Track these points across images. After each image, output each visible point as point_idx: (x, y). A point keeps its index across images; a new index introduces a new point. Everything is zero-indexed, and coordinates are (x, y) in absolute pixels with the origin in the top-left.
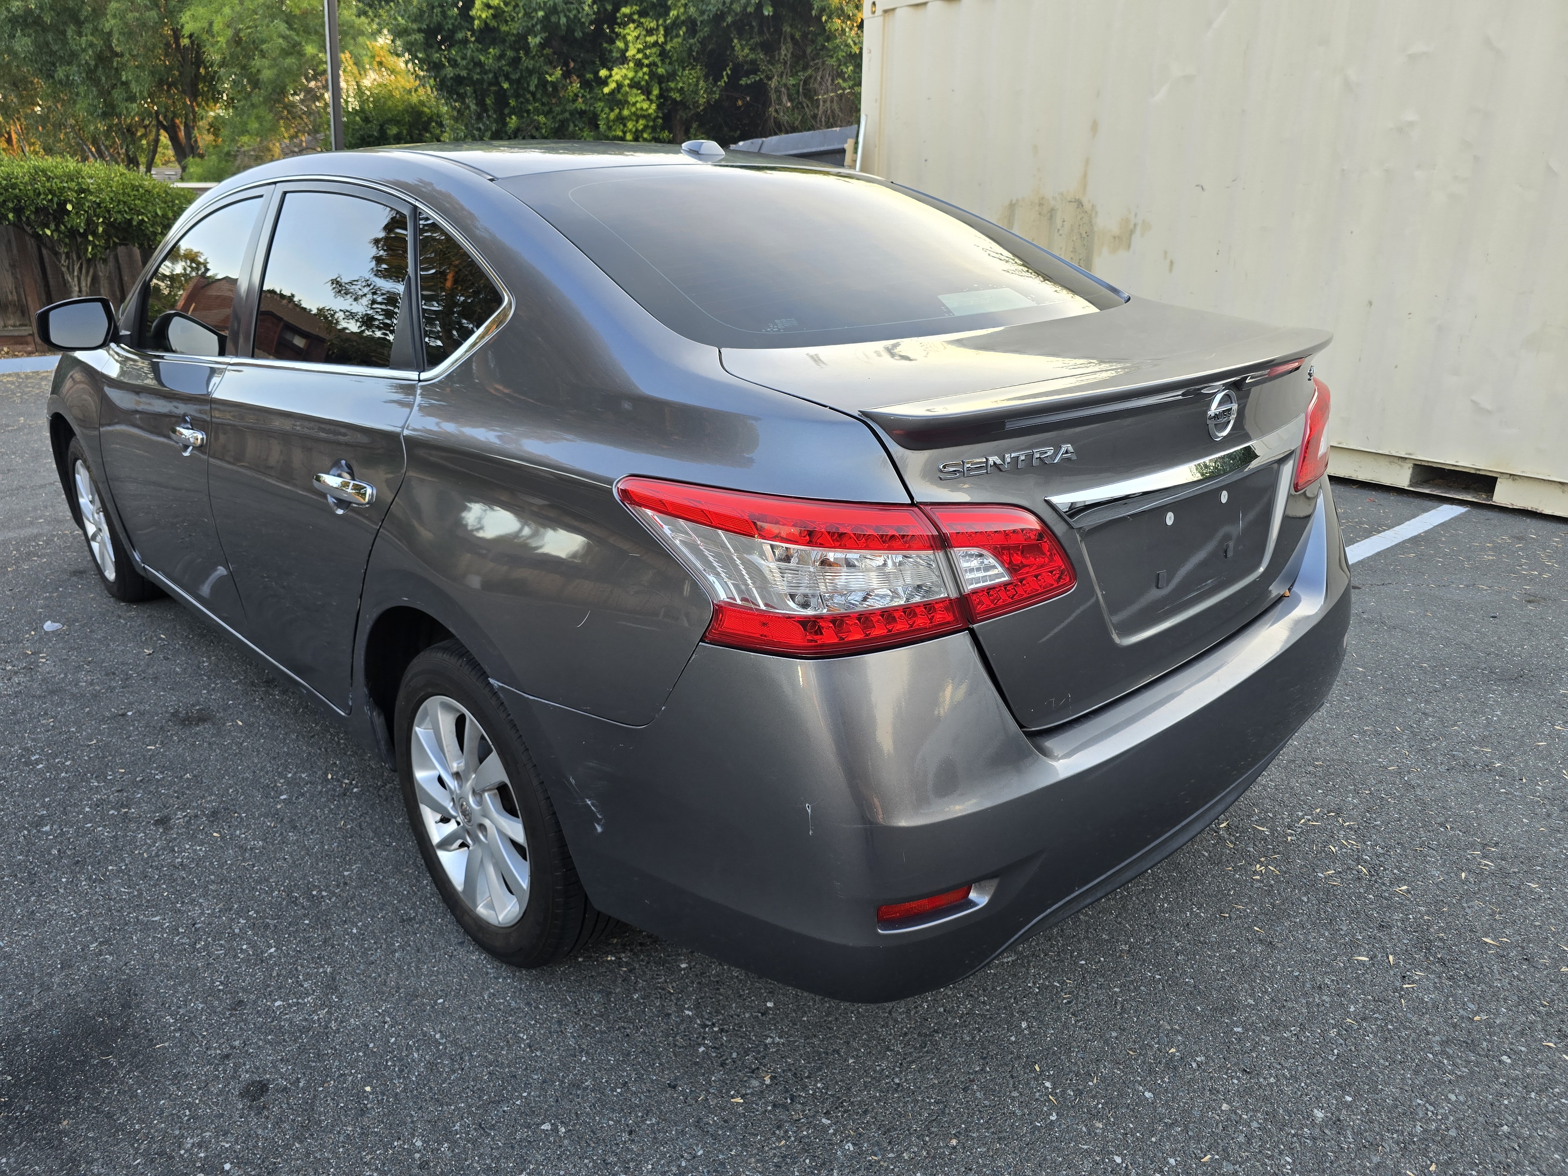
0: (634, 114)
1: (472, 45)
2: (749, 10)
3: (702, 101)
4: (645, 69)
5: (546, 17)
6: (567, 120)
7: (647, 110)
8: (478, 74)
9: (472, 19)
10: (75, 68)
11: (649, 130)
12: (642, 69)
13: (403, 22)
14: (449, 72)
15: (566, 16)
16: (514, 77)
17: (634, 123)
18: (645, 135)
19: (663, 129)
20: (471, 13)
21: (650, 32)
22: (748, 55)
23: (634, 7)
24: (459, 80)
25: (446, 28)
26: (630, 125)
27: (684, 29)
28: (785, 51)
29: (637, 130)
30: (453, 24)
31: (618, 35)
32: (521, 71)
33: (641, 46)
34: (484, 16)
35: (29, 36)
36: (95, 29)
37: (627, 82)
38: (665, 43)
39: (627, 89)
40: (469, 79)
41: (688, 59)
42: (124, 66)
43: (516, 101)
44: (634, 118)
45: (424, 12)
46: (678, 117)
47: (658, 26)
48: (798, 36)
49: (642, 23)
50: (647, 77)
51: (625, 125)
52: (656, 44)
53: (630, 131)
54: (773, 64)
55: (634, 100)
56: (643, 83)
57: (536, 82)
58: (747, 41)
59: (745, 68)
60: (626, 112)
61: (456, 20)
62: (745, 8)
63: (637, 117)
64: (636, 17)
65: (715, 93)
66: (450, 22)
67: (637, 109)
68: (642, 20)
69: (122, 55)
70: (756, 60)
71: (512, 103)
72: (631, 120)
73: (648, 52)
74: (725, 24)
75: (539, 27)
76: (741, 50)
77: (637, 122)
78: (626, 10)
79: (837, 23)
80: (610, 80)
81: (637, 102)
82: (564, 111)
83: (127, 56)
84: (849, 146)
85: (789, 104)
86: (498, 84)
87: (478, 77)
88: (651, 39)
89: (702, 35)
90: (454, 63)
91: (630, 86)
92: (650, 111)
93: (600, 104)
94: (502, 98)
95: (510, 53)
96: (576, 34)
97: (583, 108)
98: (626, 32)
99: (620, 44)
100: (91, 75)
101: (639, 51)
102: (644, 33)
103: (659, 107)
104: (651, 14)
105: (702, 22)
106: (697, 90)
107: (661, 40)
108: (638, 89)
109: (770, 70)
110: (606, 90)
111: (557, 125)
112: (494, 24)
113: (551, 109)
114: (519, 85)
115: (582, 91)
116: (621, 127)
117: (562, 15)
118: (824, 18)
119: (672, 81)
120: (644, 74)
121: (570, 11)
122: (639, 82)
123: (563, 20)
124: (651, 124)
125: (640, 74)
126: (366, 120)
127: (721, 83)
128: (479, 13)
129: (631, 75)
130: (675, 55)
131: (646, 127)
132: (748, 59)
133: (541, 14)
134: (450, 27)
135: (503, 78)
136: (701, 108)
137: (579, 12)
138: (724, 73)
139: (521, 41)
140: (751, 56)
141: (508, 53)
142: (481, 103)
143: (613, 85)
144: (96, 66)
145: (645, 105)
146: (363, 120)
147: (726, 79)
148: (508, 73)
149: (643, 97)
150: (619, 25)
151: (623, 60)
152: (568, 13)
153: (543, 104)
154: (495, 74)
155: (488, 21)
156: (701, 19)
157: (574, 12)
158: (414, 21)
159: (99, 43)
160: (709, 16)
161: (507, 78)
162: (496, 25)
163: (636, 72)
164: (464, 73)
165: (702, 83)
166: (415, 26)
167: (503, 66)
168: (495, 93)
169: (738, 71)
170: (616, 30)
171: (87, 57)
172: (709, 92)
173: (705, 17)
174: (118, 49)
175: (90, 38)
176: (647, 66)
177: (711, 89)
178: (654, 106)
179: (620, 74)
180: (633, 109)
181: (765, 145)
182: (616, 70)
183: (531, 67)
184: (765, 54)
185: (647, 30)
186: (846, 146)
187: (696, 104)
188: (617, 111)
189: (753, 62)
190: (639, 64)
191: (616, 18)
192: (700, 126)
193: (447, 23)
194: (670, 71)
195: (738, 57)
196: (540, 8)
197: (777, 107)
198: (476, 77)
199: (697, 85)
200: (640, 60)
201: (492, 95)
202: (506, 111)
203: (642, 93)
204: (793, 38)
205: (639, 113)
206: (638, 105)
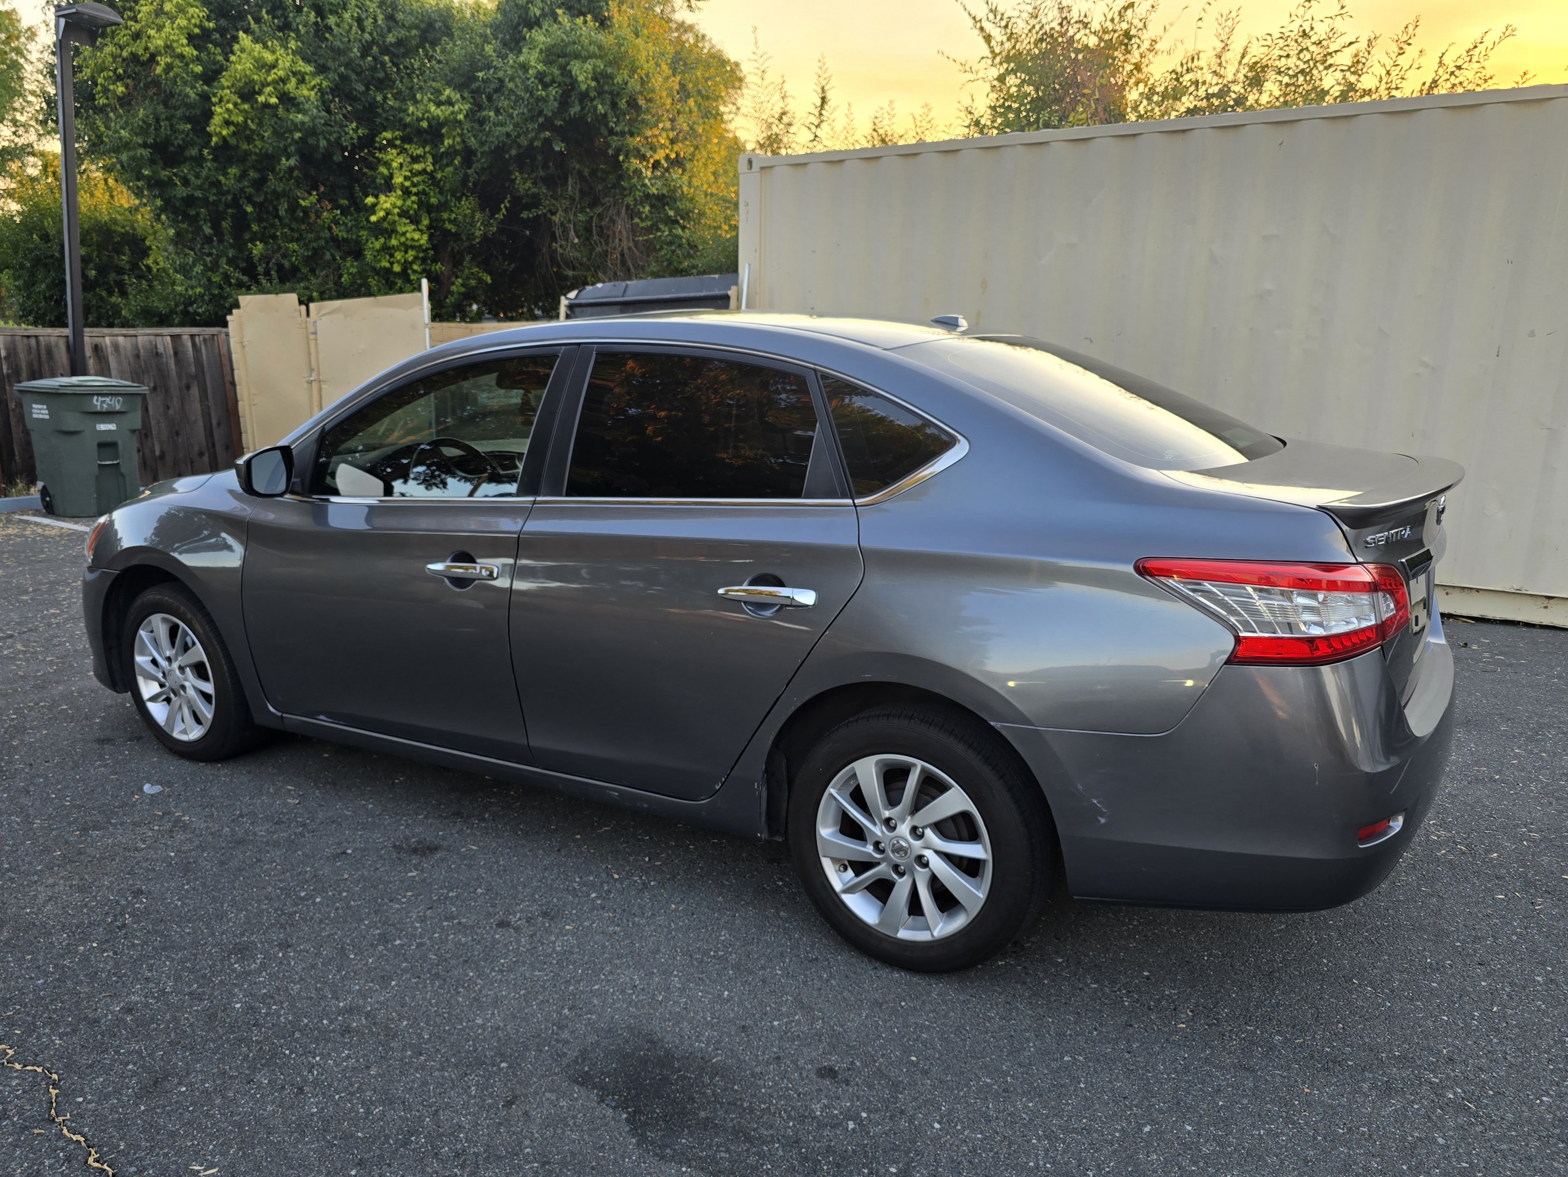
0: (403, 244)
1: (209, 164)
2: (536, 144)
3: (478, 233)
4: (414, 198)
5: (303, 139)
6: (321, 248)
7: (419, 240)
8: (214, 194)
9: (210, 136)
11: (419, 262)
12: (409, 197)
13: (127, 135)
14: (181, 191)
15: (325, 138)
16: (259, 199)
17: (403, 254)
18: (415, 267)
19: (435, 261)
20: (208, 129)
21: (415, 159)
22: (529, 188)
23: (397, 133)
24: (191, 201)
25: (176, 143)
26: (398, 256)
27: (459, 158)
28: (572, 187)
29: (406, 261)
30: (183, 140)
31: (379, 160)
32: (266, 193)
33: (408, 174)
34: (223, 132)
37: (396, 211)
38: (435, 171)
39: (397, 218)
40: (205, 202)
41: (461, 189)
43: (259, 226)
44: (403, 249)
45: (150, 125)
46: (449, 249)
47: (425, 153)
48: (586, 172)
49: (406, 149)
50: (415, 206)
51: (392, 256)
52: (424, 172)
53: (398, 262)
54: (556, 199)
55: (404, 230)
56: (411, 212)
57: (286, 206)
58: (529, 174)
59: (524, 201)
60: (394, 242)
61: (187, 135)
62: (532, 141)
63: (406, 248)
64: (398, 142)
65: (491, 225)
66: (180, 137)
67: (407, 239)
68: (407, 146)
70: (539, 194)
71: (255, 227)
72: (399, 250)
73: (415, 180)
74: (507, 156)
75: (293, 148)
76: (523, 184)
77: (406, 252)
78: (388, 135)
79: (635, 163)
80: (377, 208)
81: (407, 232)
82: (318, 238)
84: (732, 293)
85: (576, 241)
86: (239, 207)
87: (215, 198)
88: (418, 167)
89: (479, 166)
90: (186, 182)
91: (400, 215)
92: (422, 242)
93: (364, 233)
94: (241, 223)
95: (252, 174)
96: (335, 158)
97: (345, 236)
98: (388, 158)
99: (383, 170)
101: (406, 178)
102: (409, 159)
103: (431, 237)
104: (415, 140)
105: (482, 153)
106: (473, 222)
107: (430, 168)
108: (407, 219)
109: (553, 205)
110: (373, 218)
111: (310, 253)
112: (233, 141)
113: (301, 235)
114: (266, 210)
115: (343, 218)
116: (388, 257)
117: (321, 137)
118: (621, 158)
119: (445, 211)
120: (413, 202)
121: (331, 134)
122: (408, 211)
123: (323, 143)
124: (421, 255)
125: (409, 203)
127: (498, 216)
128: (218, 130)
129: (399, 203)
130: (448, 185)
131: (416, 258)
132: (530, 192)
133: (298, 135)
134: (181, 142)
135: (246, 201)
136: (478, 240)
138: (502, 206)
139: (268, 162)
140: (533, 190)
141: (251, 174)
142: (216, 227)
143: (382, 214)
145: (416, 236)
146: (41, 239)
147: (504, 210)
148: (251, 195)
149: (413, 227)
150: (380, 150)
151: (388, 187)
152: (328, 136)
153: (292, 230)
154: (235, 195)
155: (228, 139)
156: (482, 150)
157: (335, 135)
158: (139, 135)
160: (490, 147)
161: (250, 200)
163: (404, 200)
164: (198, 194)
165: (478, 215)
166: (140, 140)
167: (244, 187)
168: (233, 216)
169: (518, 204)
170: (377, 155)
172: (486, 224)
173: (486, 148)
176: (416, 194)
177: (488, 222)
178: (425, 237)
179: (387, 202)
180: (403, 239)
181: (629, 288)
182: (382, 198)
183: (279, 189)
184: (548, 188)
185: (412, 157)
186: (730, 293)
187: (471, 236)
188: (383, 240)
189: (535, 196)
190: (406, 192)
191: (375, 142)
192: (473, 259)
193: (176, 138)
194: (443, 201)
195: (518, 190)
196: (300, 130)
197: (563, 243)
198: (212, 198)
199: (473, 217)
200: (407, 188)
201: (230, 219)
202: (247, 236)
203: (412, 222)
204: (580, 172)
205: (409, 243)
206: (408, 235)
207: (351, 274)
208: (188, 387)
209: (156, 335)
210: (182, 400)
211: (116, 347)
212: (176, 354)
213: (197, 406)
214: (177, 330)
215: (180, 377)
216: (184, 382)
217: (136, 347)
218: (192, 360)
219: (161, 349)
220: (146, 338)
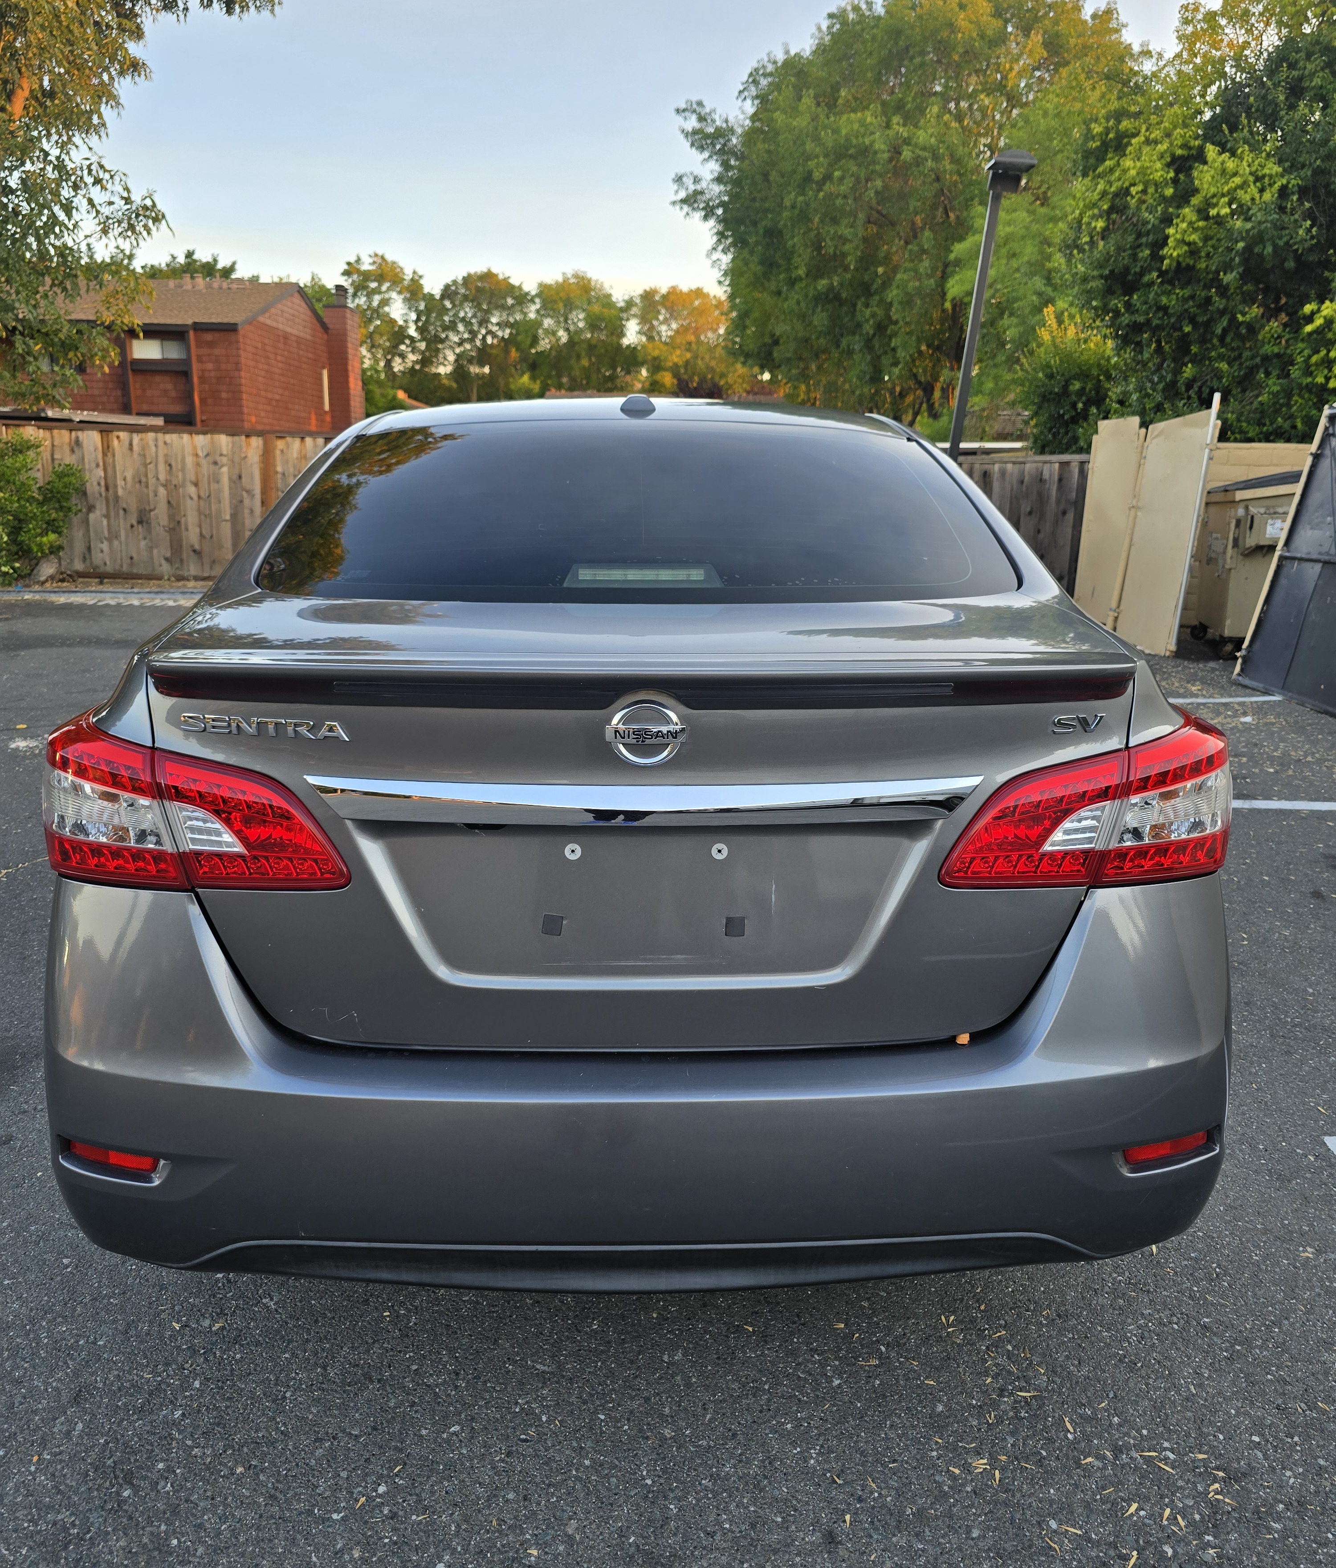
1: (1157, 288)
5: (1248, 249)
8: (1159, 318)
9: (1162, 259)
10: (857, 337)
13: (1083, 269)
15: (1274, 244)
16: (1201, 319)
20: (1162, 253)
24: (1137, 328)
25: (1134, 271)
30: (1139, 266)
32: (1211, 312)
34: (1175, 254)
35: (827, 310)
36: (881, 300)
40: (1148, 324)
42: (895, 334)
43: (1201, 347)
45: (1110, 257)
57: (1226, 323)
60: (1333, 354)
61: (1143, 262)
66: (1136, 265)
69: (896, 323)
71: (1194, 349)
75: (1237, 261)
80: (1318, 315)
82: (1256, 356)
83: (901, 323)
86: (1181, 328)
87: (1159, 322)
90: (1134, 310)
93: (1299, 346)
94: (1183, 345)
96: (1285, 265)
97: (1280, 351)
100: (868, 344)
110: (1311, 328)
112: (1187, 262)
114: (1205, 328)
115: (1280, 331)
116: (1326, 371)
117: (1268, 243)
121: (1280, 238)
126: (1051, 376)
128: (1172, 251)
133: (1241, 245)
135: (1188, 321)
137: (1291, 238)
141: (1198, 293)
143: (1319, 322)
144: (874, 335)
148: (1195, 316)
152: (1277, 241)
153: (1230, 349)
154: (1179, 317)
155: (1182, 259)
157: (1286, 239)
158: (1095, 268)
159: (880, 312)
161: (1192, 321)
162: (1192, 262)
164: (1143, 319)
166: (1095, 273)
167: (1190, 308)
168: (1177, 338)
171: (868, 328)
174: (894, 318)
175: (875, 309)
179: (1329, 308)
182: (1326, 303)
183: (1223, 306)
188: (1323, 353)
193: (1133, 266)
196: (1243, 239)
198: (1156, 322)
201: (1172, 342)
202: (1185, 360)
207: (1273, 393)
208: (1064, 513)
209: (1045, 462)
210: (1056, 522)
211: (1003, 473)
212: (1060, 480)
213: (1069, 531)
214: (1066, 457)
215: (1058, 502)
216: (1062, 507)
217: (1022, 473)
218: (1075, 486)
219: (1046, 475)
220: (1034, 465)
